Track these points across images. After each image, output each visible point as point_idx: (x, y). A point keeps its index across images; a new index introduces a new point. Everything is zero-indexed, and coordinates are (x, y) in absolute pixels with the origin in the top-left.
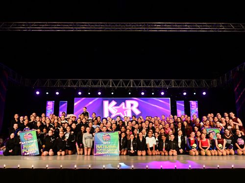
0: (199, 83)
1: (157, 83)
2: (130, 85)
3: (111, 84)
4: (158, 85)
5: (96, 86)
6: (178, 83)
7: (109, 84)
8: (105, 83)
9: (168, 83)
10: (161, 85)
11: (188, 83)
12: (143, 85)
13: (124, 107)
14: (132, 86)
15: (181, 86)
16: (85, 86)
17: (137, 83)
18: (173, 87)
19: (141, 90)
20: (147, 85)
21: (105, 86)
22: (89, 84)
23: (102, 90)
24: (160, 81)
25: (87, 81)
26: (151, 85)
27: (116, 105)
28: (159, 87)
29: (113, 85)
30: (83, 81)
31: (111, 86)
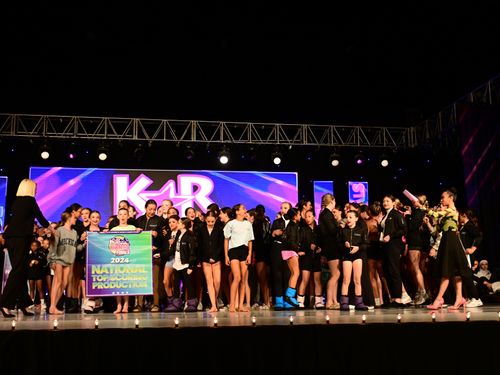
0: (371, 135)
1: (264, 133)
2: (188, 136)
3: (135, 130)
4: (264, 137)
5: (93, 137)
6: (319, 133)
7: (131, 132)
8: (120, 128)
9: (291, 133)
10: (273, 137)
11: (345, 134)
12: (225, 138)
13: (172, 195)
14: (194, 139)
15: (326, 141)
16: (62, 136)
17: (209, 130)
18: (305, 143)
19: (217, 150)
20: (237, 139)
21: (120, 138)
22: (72, 131)
23: (111, 147)
24: (269, 129)
25: (66, 121)
26: (245, 137)
27: (149, 189)
28: (268, 142)
29: (141, 135)
30: (55, 122)
31: (135, 138)
